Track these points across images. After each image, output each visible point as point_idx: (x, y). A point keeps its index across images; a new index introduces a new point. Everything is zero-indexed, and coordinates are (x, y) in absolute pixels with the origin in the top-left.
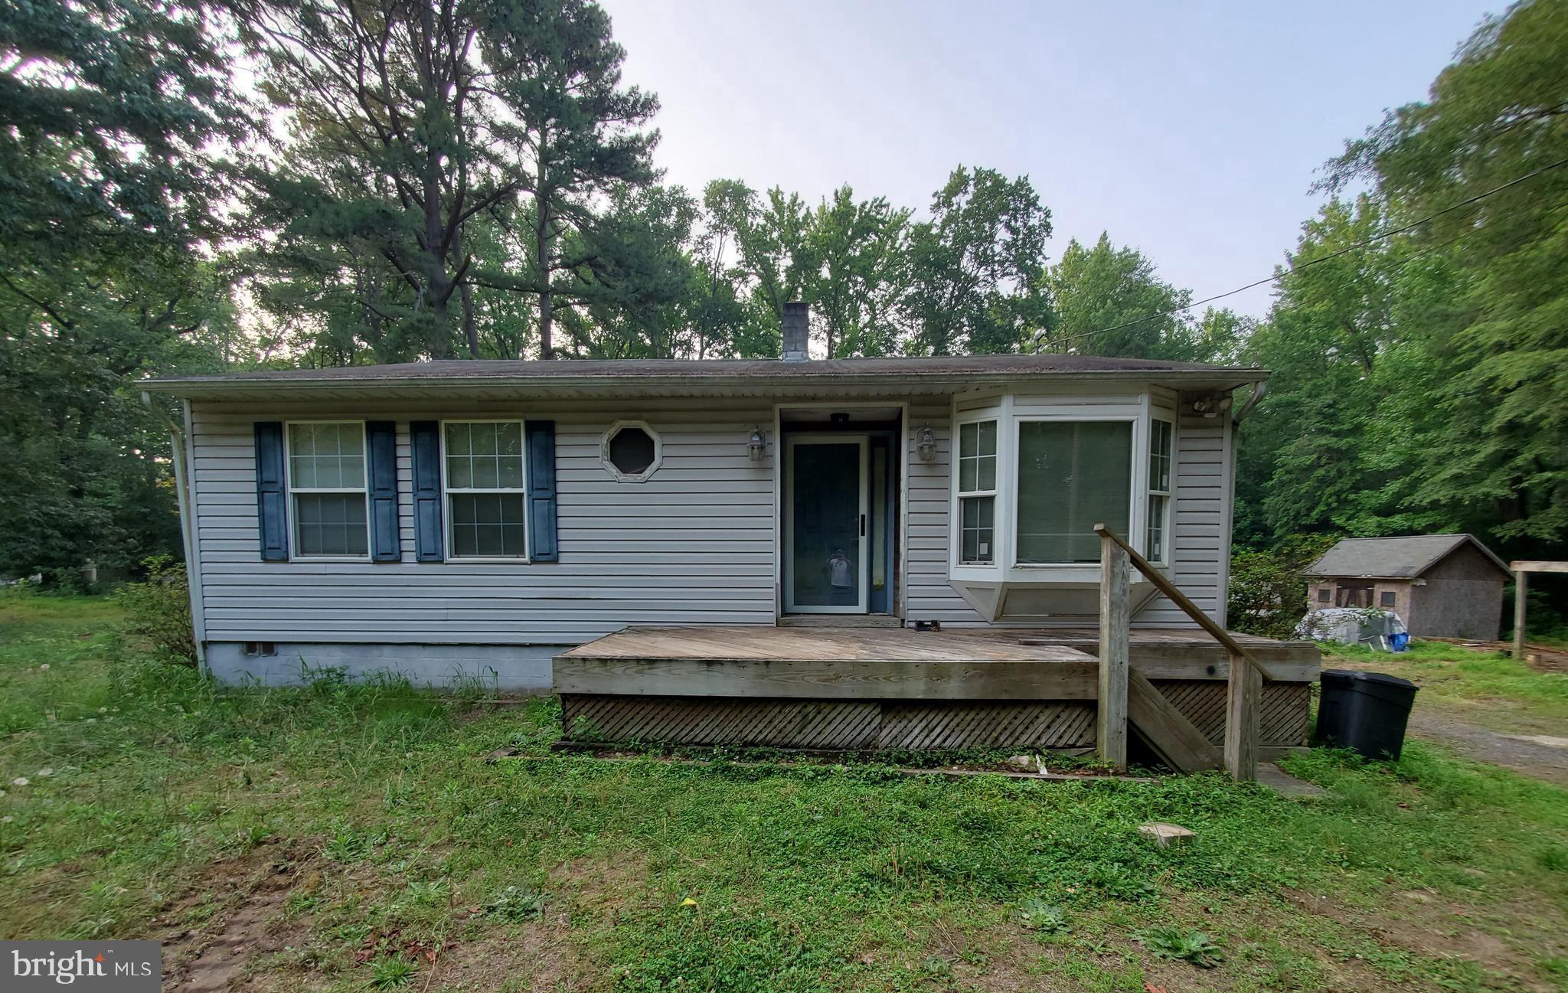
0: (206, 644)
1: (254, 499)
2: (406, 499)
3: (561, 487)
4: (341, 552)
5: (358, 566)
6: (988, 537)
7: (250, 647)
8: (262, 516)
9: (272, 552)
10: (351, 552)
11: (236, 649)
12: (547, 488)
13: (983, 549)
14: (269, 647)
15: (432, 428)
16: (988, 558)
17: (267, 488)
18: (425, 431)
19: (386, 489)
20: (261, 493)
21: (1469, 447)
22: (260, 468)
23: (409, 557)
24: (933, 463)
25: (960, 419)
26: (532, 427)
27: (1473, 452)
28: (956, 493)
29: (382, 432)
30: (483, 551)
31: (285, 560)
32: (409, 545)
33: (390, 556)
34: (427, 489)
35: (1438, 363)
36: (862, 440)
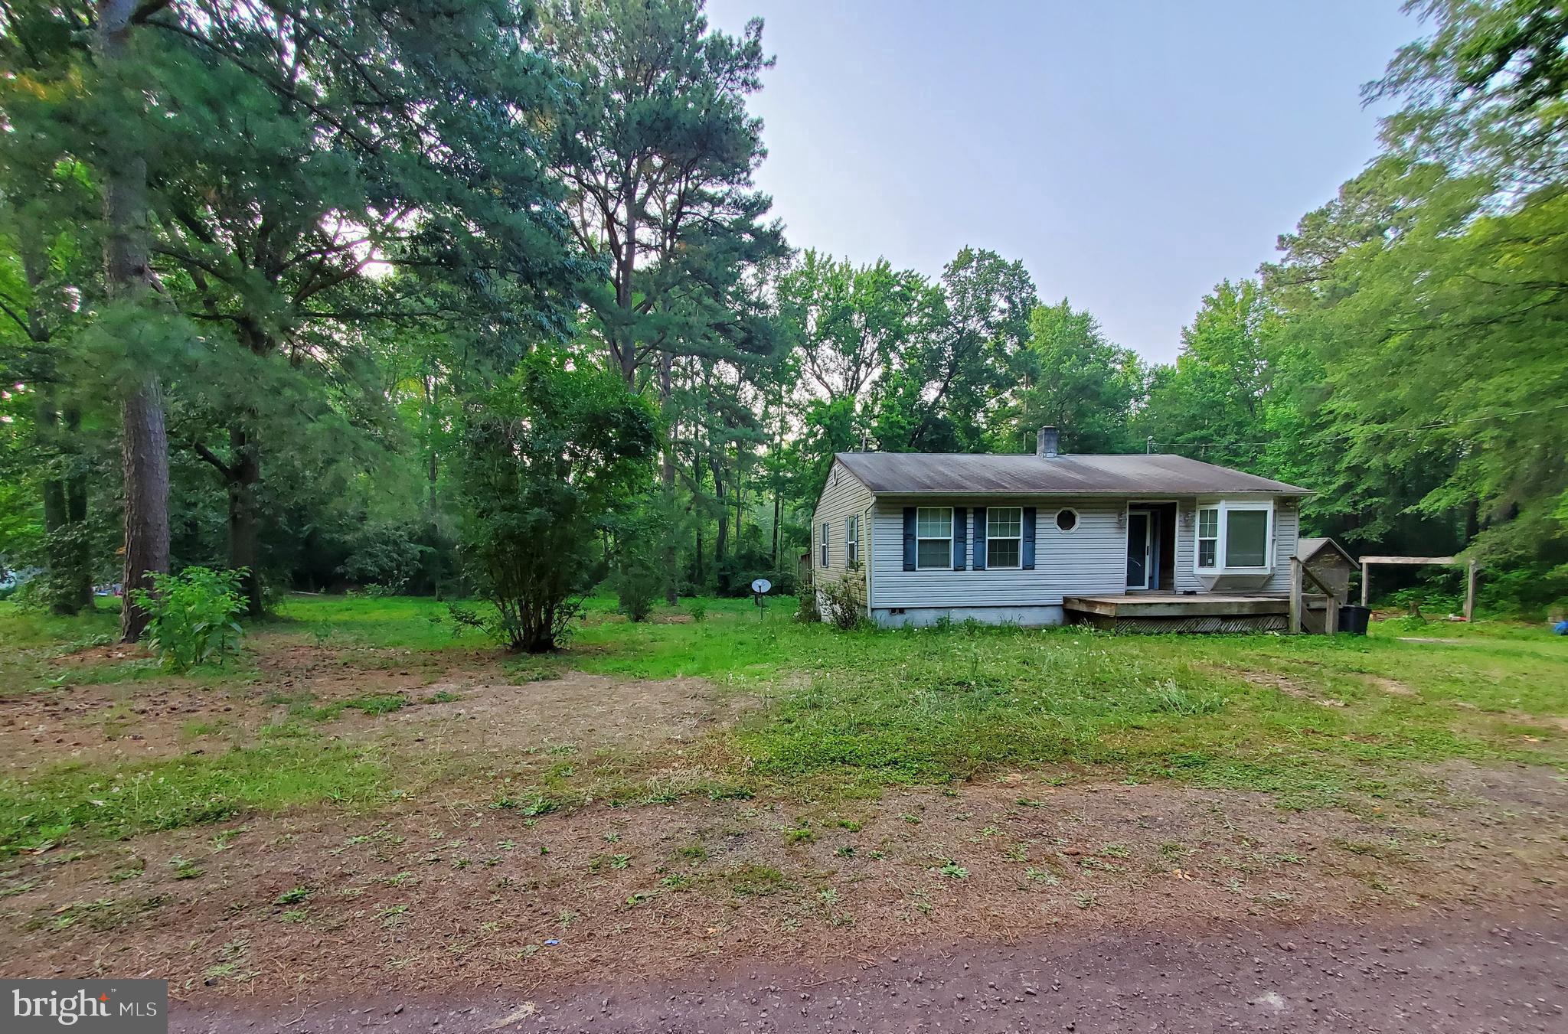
0: (873, 610)
1: (902, 542)
2: (970, 541)
3: (1037, 536)
4: (937, 566)
5: (946, 573)
6: (1213, 557)
7: (893, 610)
8: (904, 550)
9: (908, 567)
10: (942, 566)
11: (887, 612)
12: (1031, 537)
13: (1210, 561)
14: (902, 611)
15: (983, 511)
16: (1212, 565)
17: (908, 537)
18: (980, 513)
19: (961, 538)
20: (904, 539)
21: (1327, 479)
22: (904, 529)
23: (969, 568)
24: (1188, 526)
25: (1199, 508)
26: (1026, 511)
27: (1330, 483)
28: (1197, 538)
29: (961, 515)
30: (1000, 565)
31: (914, 570)
32: (969, 562)
33: (960, 567)
34: (979, 537)
35: (1307, 421)
36: (1147, 513)
